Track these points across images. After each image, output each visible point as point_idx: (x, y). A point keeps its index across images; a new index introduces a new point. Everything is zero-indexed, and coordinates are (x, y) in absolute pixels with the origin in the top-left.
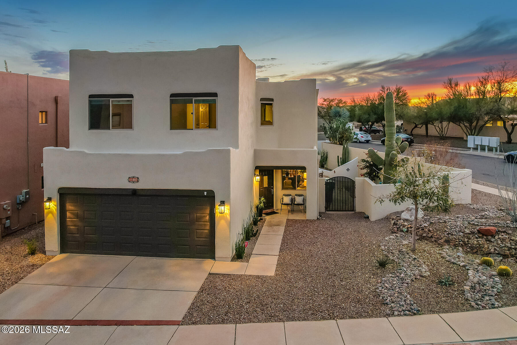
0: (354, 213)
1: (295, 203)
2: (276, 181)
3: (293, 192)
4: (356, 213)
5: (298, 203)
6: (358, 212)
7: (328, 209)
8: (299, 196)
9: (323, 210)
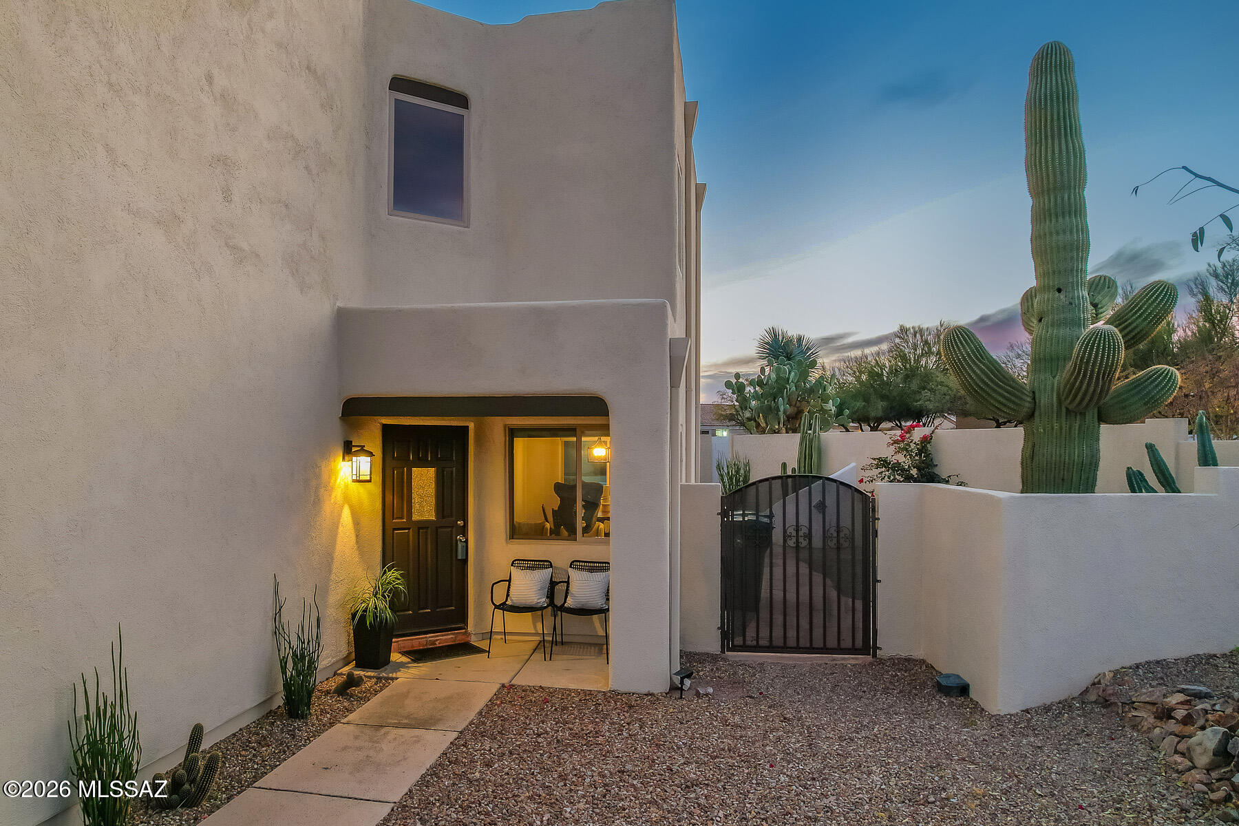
0: (871, 664)
1: (570, 603)
2: (479, 496)
3: (559, 552)
4: (882, 662)
5: (579, 606)
6: (891, 659)
7: (738, 641)
8: (592, 570)
9: (710, 642)
